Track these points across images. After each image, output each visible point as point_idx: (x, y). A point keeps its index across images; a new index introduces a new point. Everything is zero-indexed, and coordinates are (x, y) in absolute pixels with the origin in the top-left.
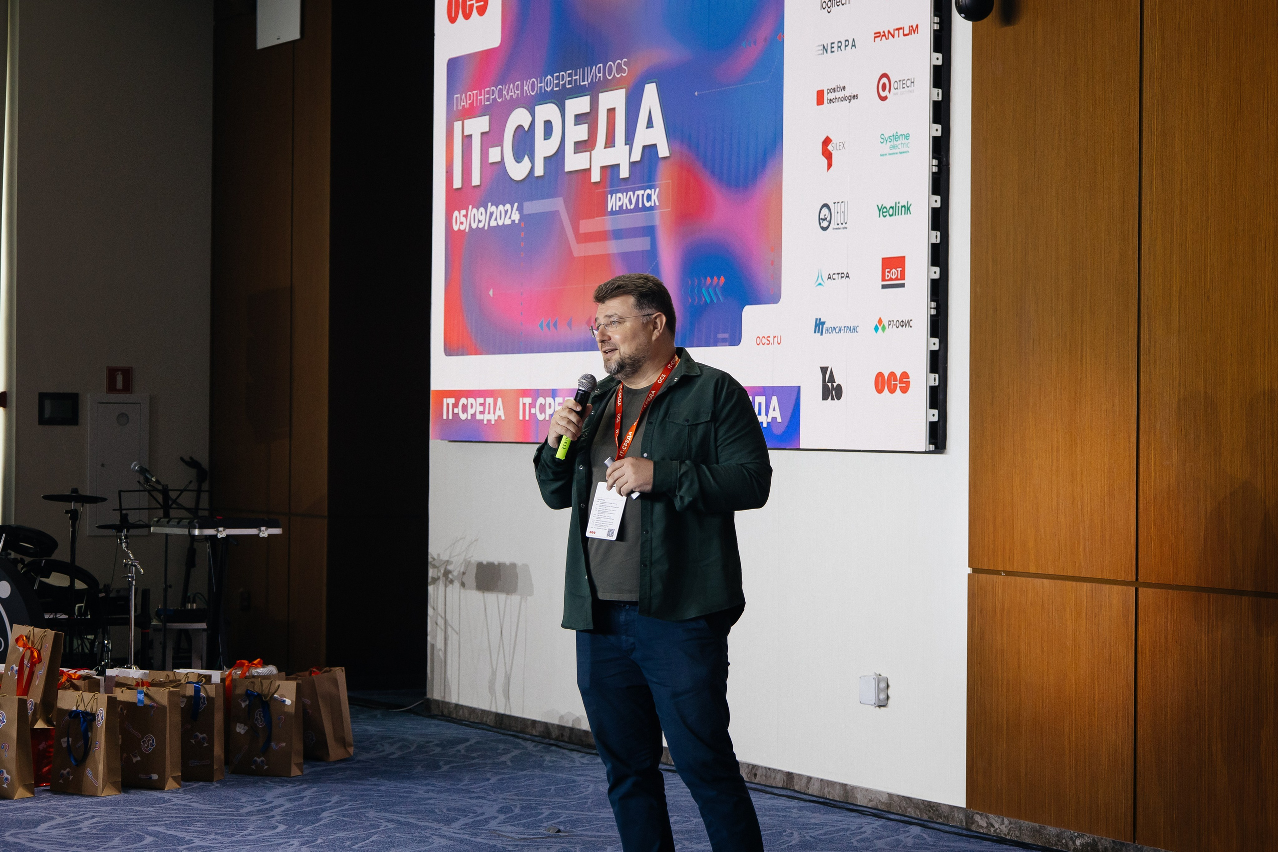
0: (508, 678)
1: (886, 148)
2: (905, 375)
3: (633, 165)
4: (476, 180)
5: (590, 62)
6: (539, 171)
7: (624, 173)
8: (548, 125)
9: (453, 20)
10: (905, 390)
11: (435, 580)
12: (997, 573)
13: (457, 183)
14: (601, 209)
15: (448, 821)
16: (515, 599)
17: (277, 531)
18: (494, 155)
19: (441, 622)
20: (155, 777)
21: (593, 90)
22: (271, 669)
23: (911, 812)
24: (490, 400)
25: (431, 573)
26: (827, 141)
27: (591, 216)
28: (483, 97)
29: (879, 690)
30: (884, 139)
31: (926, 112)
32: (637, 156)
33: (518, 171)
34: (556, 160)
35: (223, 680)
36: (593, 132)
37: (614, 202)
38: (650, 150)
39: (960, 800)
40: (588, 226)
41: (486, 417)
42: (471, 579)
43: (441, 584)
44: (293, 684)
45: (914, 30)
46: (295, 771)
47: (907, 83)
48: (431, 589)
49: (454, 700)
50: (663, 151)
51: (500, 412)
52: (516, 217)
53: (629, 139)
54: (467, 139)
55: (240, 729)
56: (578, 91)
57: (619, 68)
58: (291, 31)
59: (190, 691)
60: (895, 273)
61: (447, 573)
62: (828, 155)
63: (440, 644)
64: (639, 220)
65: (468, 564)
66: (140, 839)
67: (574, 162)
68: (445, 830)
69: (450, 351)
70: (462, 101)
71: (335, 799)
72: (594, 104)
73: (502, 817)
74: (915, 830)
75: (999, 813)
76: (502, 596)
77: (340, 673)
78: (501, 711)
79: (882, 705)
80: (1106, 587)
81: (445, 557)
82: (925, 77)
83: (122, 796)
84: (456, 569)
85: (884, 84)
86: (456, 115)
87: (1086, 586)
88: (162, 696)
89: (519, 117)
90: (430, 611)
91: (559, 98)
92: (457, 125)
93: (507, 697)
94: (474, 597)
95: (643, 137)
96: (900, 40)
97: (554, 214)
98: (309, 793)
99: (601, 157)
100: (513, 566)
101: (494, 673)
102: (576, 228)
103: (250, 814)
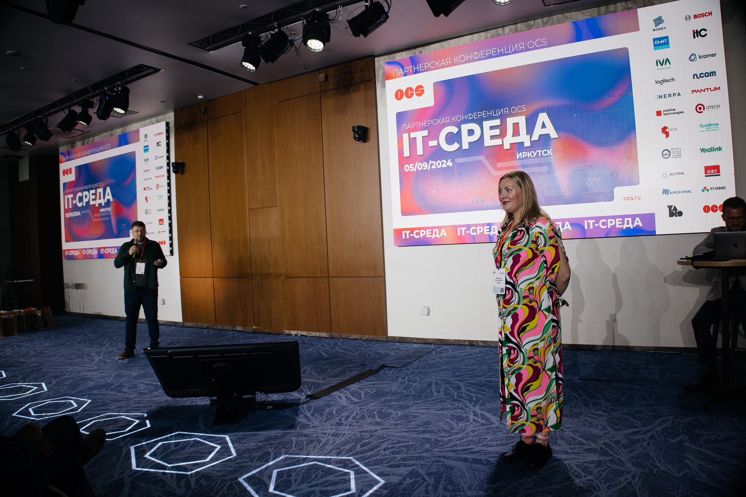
0: (83, 306)
1: (158, 198)
2: (165, 241)
3: (105, 203)
4: (71, 207)
5: (95, 183)
6: (85, 205)
7: (103, 205)
8: (86, 196)
9: (64, 175)
10: (165, 244)
11: (66, 288)
12: (185, 277)
13: (66, 208)
14: (99, 212)
15: (79, 335)
16: (84, 290)
17: (33, 280)
18: (74, 202)
19: (68, 296)
20: (12, 333)
21: (96, 189)
22: (34, 309)
23: (171, 324)
24: (76, 251)
25: (65, 286)
26: (146, 197)
27: (96, 213)
28: (71, 190)
29: (163, 302)
30: (158, 197)
31: (167, 191)
32: (106, 201)
33: (80, 205)
34: (88, 203)
35: (24, 312)
36: (96, 197)
37: (102, 210)
38: (108, 200)
39: (181, 321)
40: (95, 215)
41: (75, 254)
42: (74, 287)
43: (67, 288)
44: (40, 311)
45: (163, 176)
46: (42, 329)
47: (162, 186)
48: (65, 290)
49: (72, 311)
50: (112, 200)
51: (79, 253)
52: (80, 214)
53: (104, 198)
54: (68, 199)
55: (29, 321)
56: (92, 189)
57: (101, 184)
58: (27, 178)
59: (18, 314)
60: (161, 222)
61: (68, 286)
62: (146, 200)
63: (68, 300)
64: (107, 214)
65: (73, 284)
66: (13, 346)
67: (92, 203)
68: (79, 337)
69: (66, 241)
70: (67, 191)
71: (53, 333)
72: (96, 191)
73: (90, 333)
74: (173, 327)
75: (189, 322)
76: (81, 290)
77: (49, 308)
78: (82, 312)
79: (164, 304)
80: (207, 279)
81: (68, 283)
82: (166, 185)
83: (5, 338)
84: (70, 285)
85: (158, 186)
86: (65, 194)
87: (203, 278)
88: (12, 316)
89: (80, 194)
90: (65, 294)
91: (88, 190)
92: (66, 196)
93: (84, 309)
94: (75, 291)
95: (107, 197)
96: (160, 178)
97: (88, 213)
98: (47, 333)
99: (98, 202)
100: (83, 284)
101: (80, 305)
102: (93, 216)
103: (35, 338)
